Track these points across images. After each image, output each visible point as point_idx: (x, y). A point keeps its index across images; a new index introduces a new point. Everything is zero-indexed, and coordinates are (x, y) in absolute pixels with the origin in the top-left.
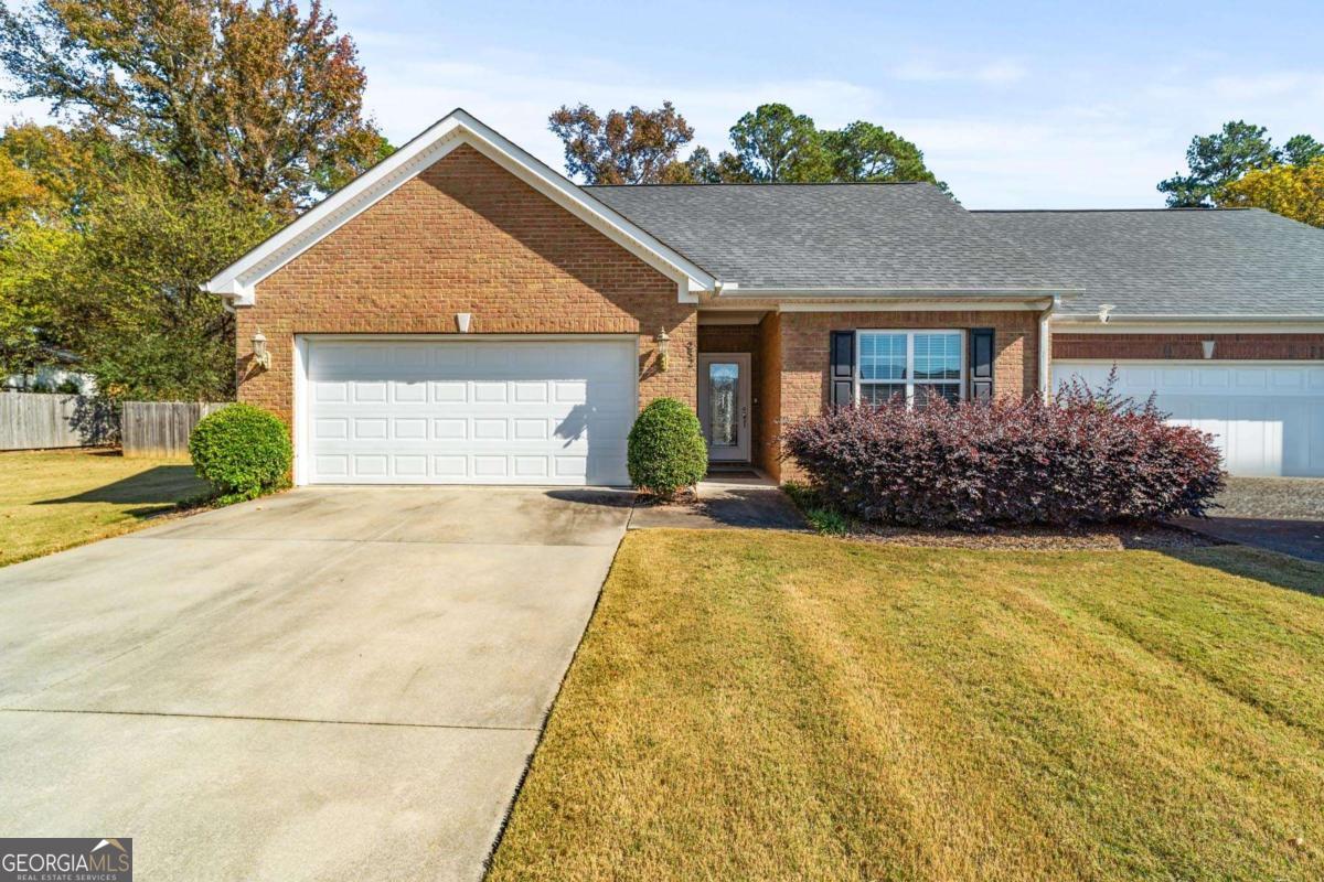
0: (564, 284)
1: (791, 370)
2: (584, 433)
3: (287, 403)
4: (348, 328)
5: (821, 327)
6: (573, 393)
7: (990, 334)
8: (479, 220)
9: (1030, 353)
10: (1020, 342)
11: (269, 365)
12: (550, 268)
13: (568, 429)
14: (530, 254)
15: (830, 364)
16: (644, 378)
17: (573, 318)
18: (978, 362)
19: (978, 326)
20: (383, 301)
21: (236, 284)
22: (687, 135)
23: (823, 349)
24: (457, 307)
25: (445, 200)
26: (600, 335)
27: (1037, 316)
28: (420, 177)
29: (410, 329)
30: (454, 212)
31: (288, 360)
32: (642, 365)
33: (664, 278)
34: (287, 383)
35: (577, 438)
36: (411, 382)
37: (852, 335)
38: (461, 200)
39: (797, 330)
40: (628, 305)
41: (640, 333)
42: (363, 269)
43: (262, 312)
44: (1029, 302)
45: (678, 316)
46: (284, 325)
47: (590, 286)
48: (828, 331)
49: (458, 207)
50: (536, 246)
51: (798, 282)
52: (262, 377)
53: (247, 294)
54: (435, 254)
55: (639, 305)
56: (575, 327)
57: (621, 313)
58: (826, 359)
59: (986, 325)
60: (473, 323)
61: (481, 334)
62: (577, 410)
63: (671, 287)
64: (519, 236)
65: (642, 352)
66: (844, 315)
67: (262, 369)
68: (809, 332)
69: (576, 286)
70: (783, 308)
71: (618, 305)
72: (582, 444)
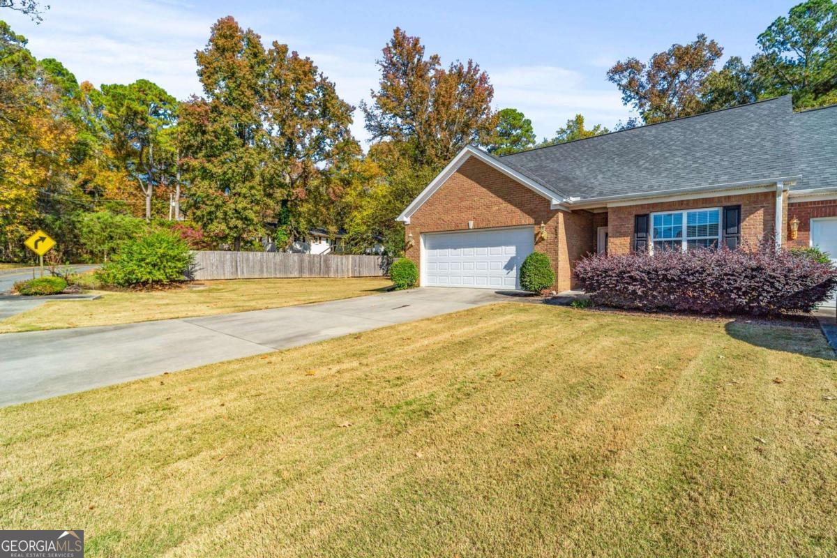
0: (505, 205)
1: (613, 237)
2: (515, 268)
3: (418, 257)
4: (436, 230)
5: (630, 213)
6: (510, 251)
7: (738, 207)
8: (476, 184)
9: (768, 218)
10: (761, 212)
11: (414, 244)
12: (501, 200)
13: (509, 267)
14: (493, 196)
15: (635, 232)
16: (537, 243)
17: (509, 220)
18: (729, 225)
19: (729, 204)
20: (446, 219)
21: (404, 218)
22: (717, 53)
23: (631, 224)
24: (469, 219)
25: (465, 178)
26: (520, 226)
27: (774, 195)
28: (457, 171)
29: (453, 229)
30: (468, 183)
31: (418, 242)
32: (535, 238)
33: (545, 199)
34: (418, 250)
35: (512, 270)
36: (455, 249)
37: (647, 216)
38: (470, 178)
39: (617, 216)
40: (530, 213)
41: (535, 224)
42: (440, 208)
43: (412, 226)
44: (767, 186)
45: (551, 215)
46: (418, 230)
47: (515, 206)
48: (633, 215)
49: (470, 181)
50: (496, 192)
51: (615, 192)
52: (412, 249)
53: (408, 220)
54: (461, 199)
55: (535, 212)
56: (510, 224)
57: (527, 216)
58: (633, 229)
59: (735, 203)
60: (474, 225)
61: (476, 229)
62: (512, 258)
63: (548, 202)
64: (489, 188)
65: (536, 232)
66: (642, 206)
67: (412, 246)
68: (623, 216)
69: (510, 207)
70: (609, 206)
71: (526, 213)
72: (514, 273)
